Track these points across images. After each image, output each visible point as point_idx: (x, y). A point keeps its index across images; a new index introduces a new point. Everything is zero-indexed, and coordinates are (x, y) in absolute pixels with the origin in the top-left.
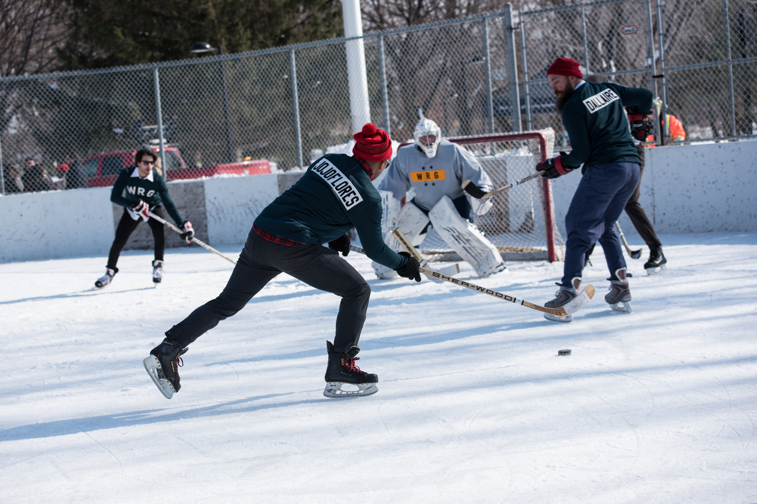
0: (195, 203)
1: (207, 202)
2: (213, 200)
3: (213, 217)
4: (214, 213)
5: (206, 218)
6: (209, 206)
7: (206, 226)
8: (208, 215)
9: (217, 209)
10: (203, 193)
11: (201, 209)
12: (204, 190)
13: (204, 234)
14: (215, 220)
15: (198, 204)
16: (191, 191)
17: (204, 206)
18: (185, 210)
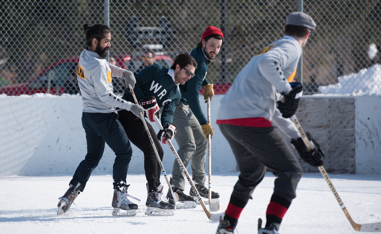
0: (341, 122)
1: (357, 122)
2: (366, 120)
3: (364, 140)
4: (365, 136)
5: (354, 141)
6: (359, 127)
7: (354, 150)
8: (357, 137)
9: (370, 131)
10: (353, 111)
11: (349, 129)
12: (354, 107)
13: (351, 159)
14: (366, 144)
15: (345, 124)
16: (338, 107)
17: (353, 126)
18: (328, 129)
